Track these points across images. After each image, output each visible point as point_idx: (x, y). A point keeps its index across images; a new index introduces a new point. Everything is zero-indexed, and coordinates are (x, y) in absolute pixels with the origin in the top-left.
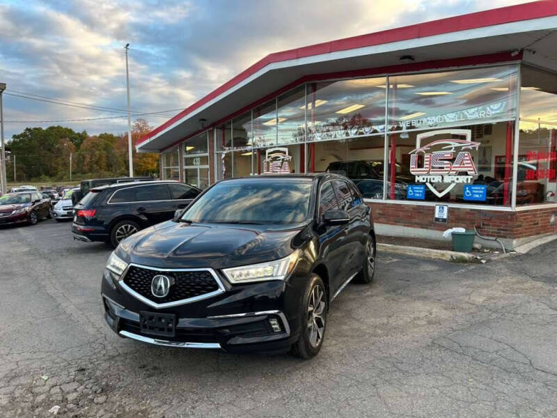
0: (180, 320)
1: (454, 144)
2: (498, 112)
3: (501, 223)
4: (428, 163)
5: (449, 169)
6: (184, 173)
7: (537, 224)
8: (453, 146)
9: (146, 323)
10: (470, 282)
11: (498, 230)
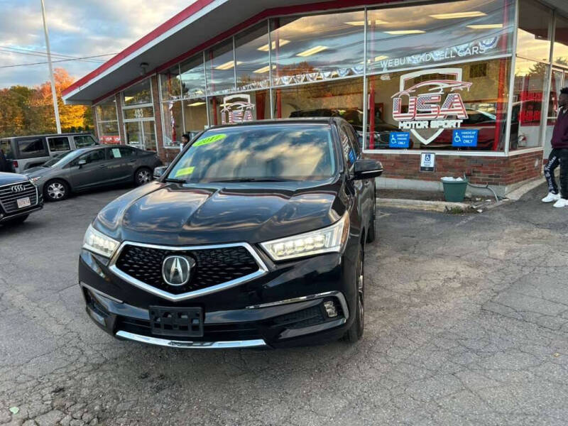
0: (207, 314)
1: (442, 85)
2: (491, 47)
3: (492, 169)
4: (413, 107)
5: (436, 113)
6: (124, 127)
7: (525, 169)
8: (441, 88)
9: (159, 320)
10: (478, 234)
11: (490, 176)
